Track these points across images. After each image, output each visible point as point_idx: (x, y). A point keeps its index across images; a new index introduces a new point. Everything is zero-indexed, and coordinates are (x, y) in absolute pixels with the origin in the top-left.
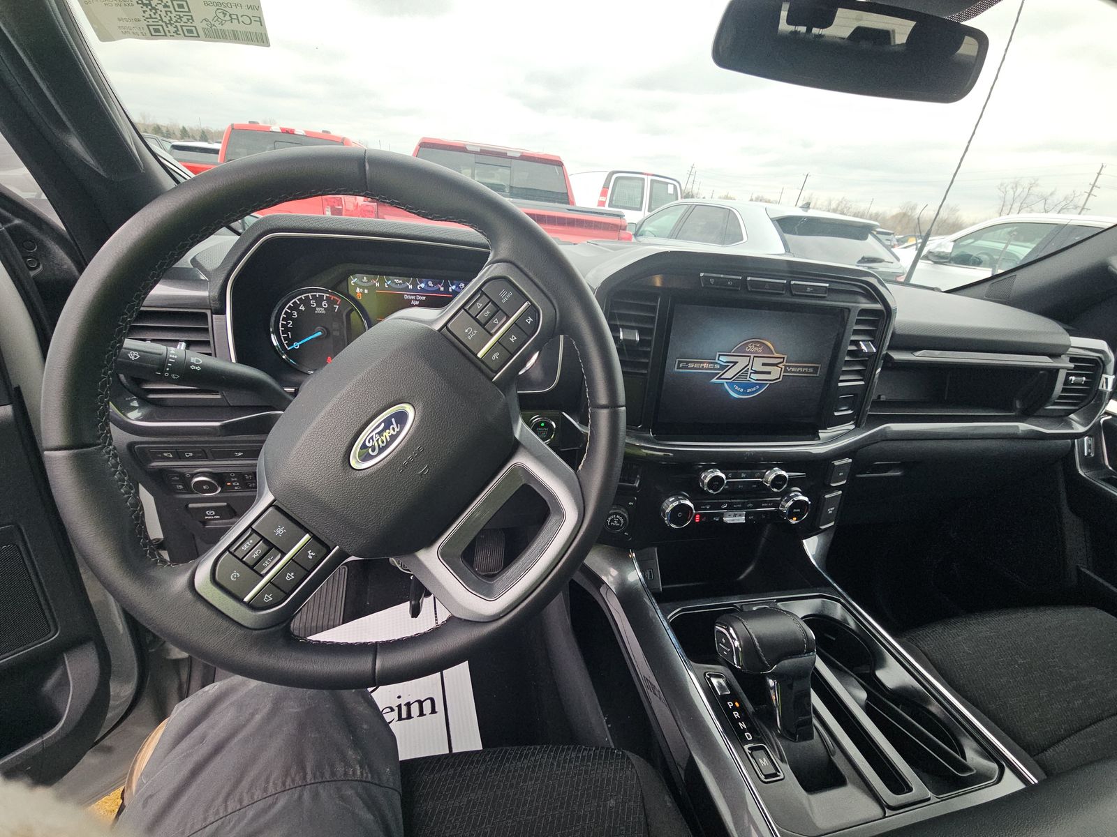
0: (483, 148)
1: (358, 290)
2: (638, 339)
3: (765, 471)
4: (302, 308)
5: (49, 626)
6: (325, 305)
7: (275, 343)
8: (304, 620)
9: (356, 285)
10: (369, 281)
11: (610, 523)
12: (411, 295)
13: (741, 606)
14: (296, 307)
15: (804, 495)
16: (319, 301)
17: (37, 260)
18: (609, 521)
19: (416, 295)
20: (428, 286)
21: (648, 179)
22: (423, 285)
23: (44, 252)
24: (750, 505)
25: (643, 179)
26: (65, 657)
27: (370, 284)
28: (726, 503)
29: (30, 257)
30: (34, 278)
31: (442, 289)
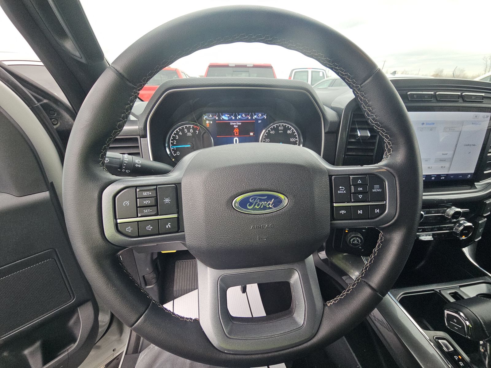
0: (236, 65)
1: (207, 122)
2: (369, 135)
3: (446, 209)
4: (180, 133)
5: (71, 296)
6: (192, 131)
7: (168, 153)
8: (181, 286)
9: (206, 119)
10: (213, 117)
11: (352, 242)
12: (234, 122)
13: (440, 291)
14: (177, 133)
15: (469, 222)
16: (188, 129)
17: (57, 120)
18: (351, 241)
19: (236, 122)
20: (243, 117)
21: (310, 71)
22: (240, 117)
23: (59, 117)
24: (436, 229)
25: (308, 71)
26: (78, 309)
27: (213, 118)
28: (421, 228)
29: (53, 119)
30: (56, 129)
31: (250, 118)
